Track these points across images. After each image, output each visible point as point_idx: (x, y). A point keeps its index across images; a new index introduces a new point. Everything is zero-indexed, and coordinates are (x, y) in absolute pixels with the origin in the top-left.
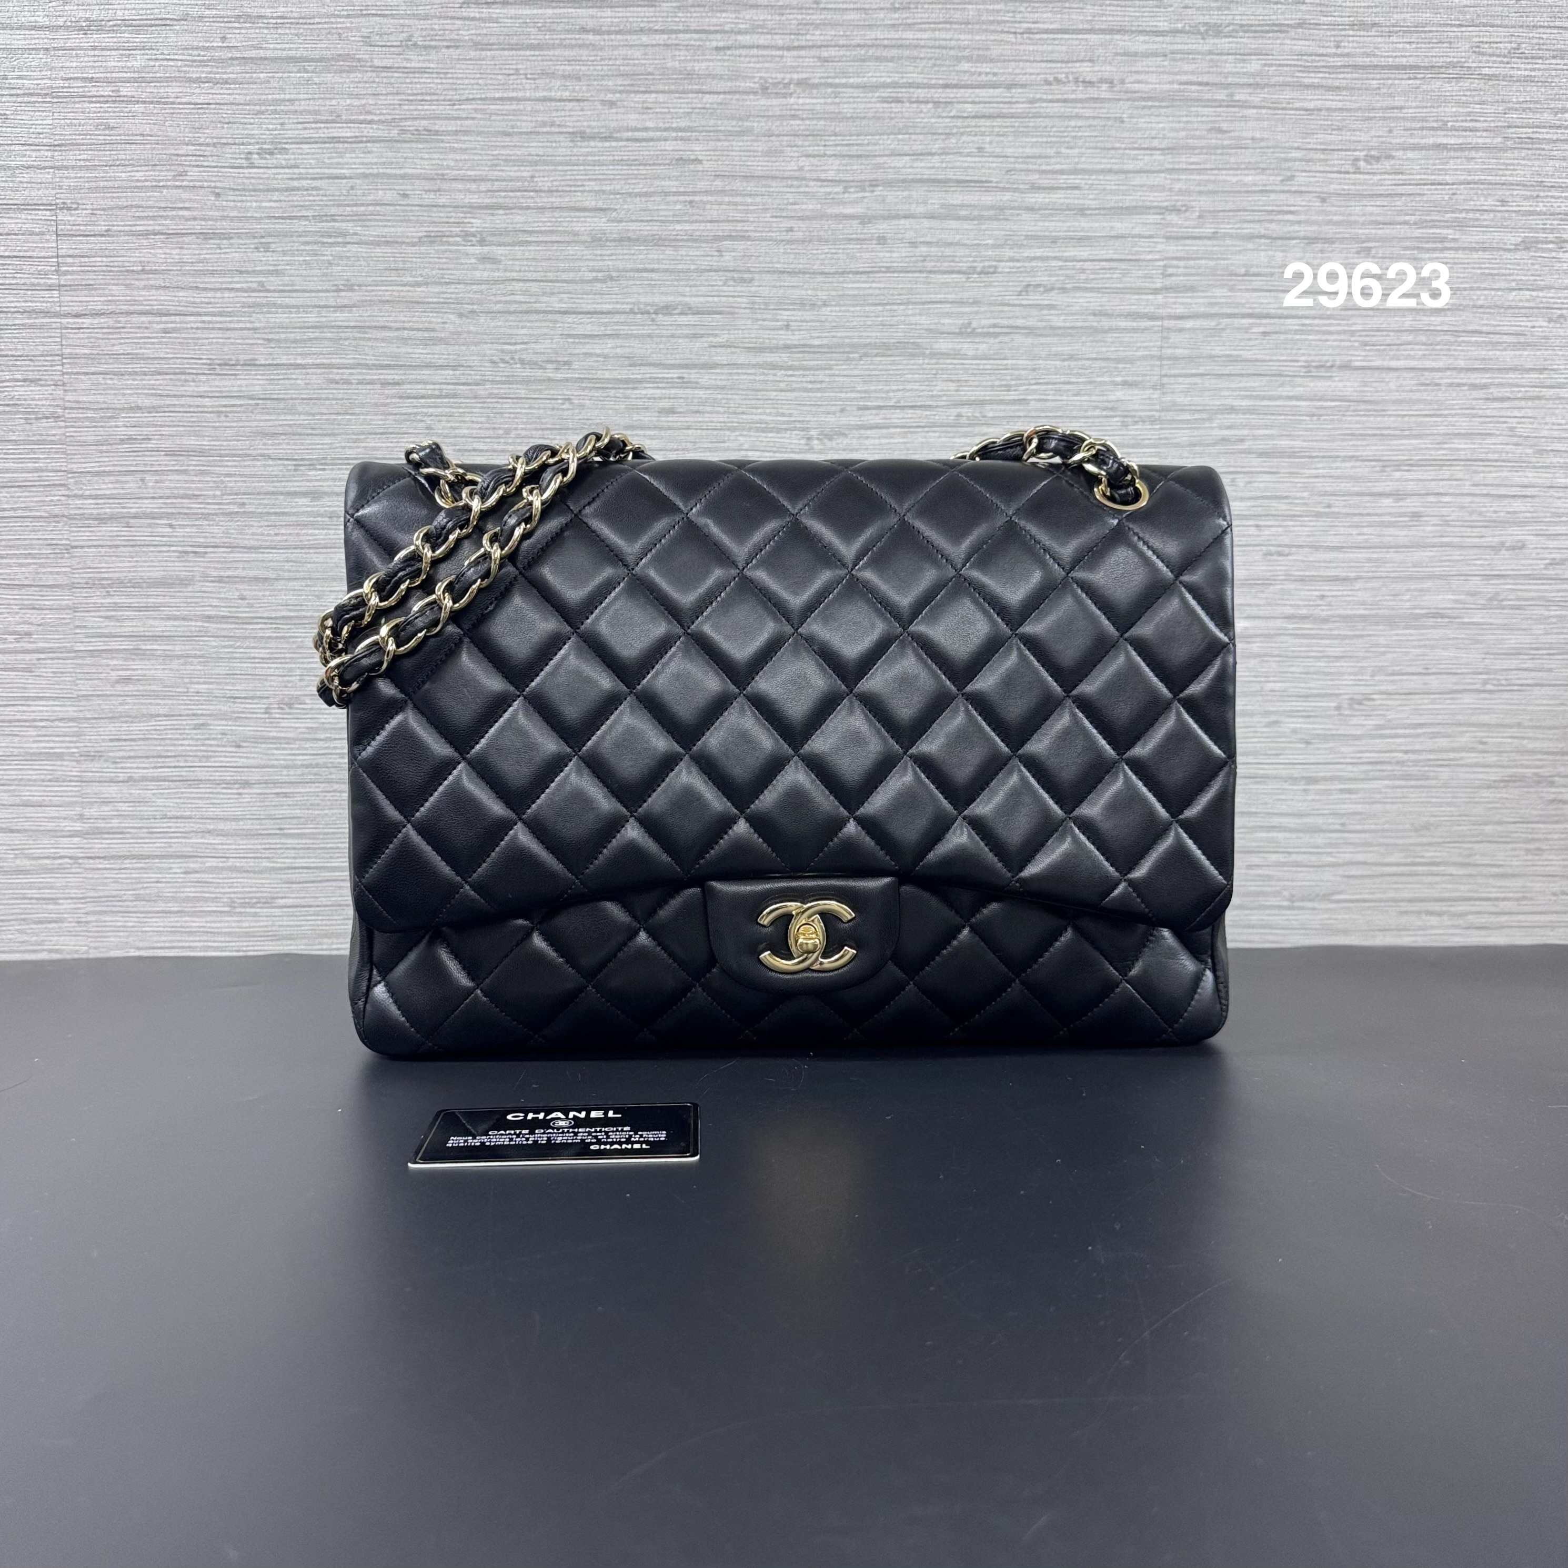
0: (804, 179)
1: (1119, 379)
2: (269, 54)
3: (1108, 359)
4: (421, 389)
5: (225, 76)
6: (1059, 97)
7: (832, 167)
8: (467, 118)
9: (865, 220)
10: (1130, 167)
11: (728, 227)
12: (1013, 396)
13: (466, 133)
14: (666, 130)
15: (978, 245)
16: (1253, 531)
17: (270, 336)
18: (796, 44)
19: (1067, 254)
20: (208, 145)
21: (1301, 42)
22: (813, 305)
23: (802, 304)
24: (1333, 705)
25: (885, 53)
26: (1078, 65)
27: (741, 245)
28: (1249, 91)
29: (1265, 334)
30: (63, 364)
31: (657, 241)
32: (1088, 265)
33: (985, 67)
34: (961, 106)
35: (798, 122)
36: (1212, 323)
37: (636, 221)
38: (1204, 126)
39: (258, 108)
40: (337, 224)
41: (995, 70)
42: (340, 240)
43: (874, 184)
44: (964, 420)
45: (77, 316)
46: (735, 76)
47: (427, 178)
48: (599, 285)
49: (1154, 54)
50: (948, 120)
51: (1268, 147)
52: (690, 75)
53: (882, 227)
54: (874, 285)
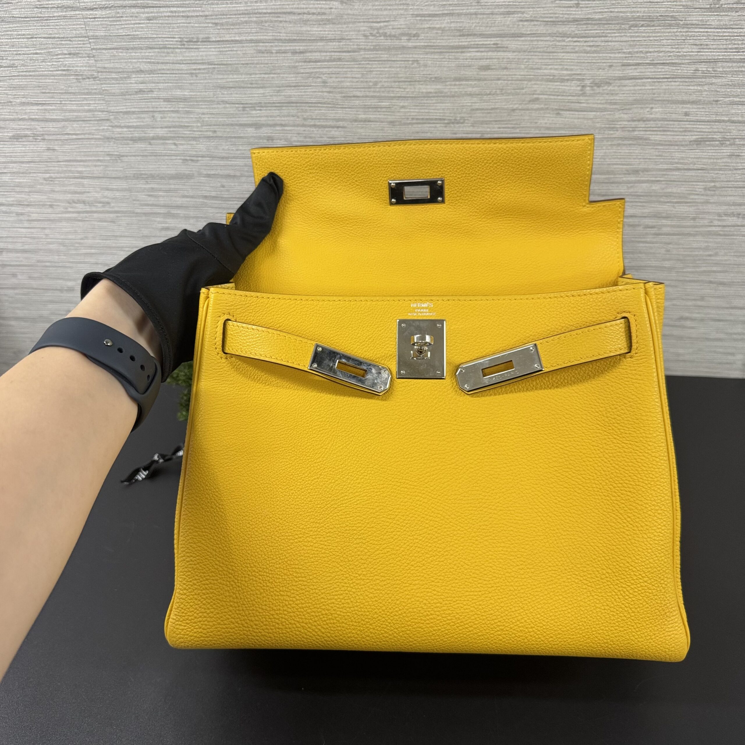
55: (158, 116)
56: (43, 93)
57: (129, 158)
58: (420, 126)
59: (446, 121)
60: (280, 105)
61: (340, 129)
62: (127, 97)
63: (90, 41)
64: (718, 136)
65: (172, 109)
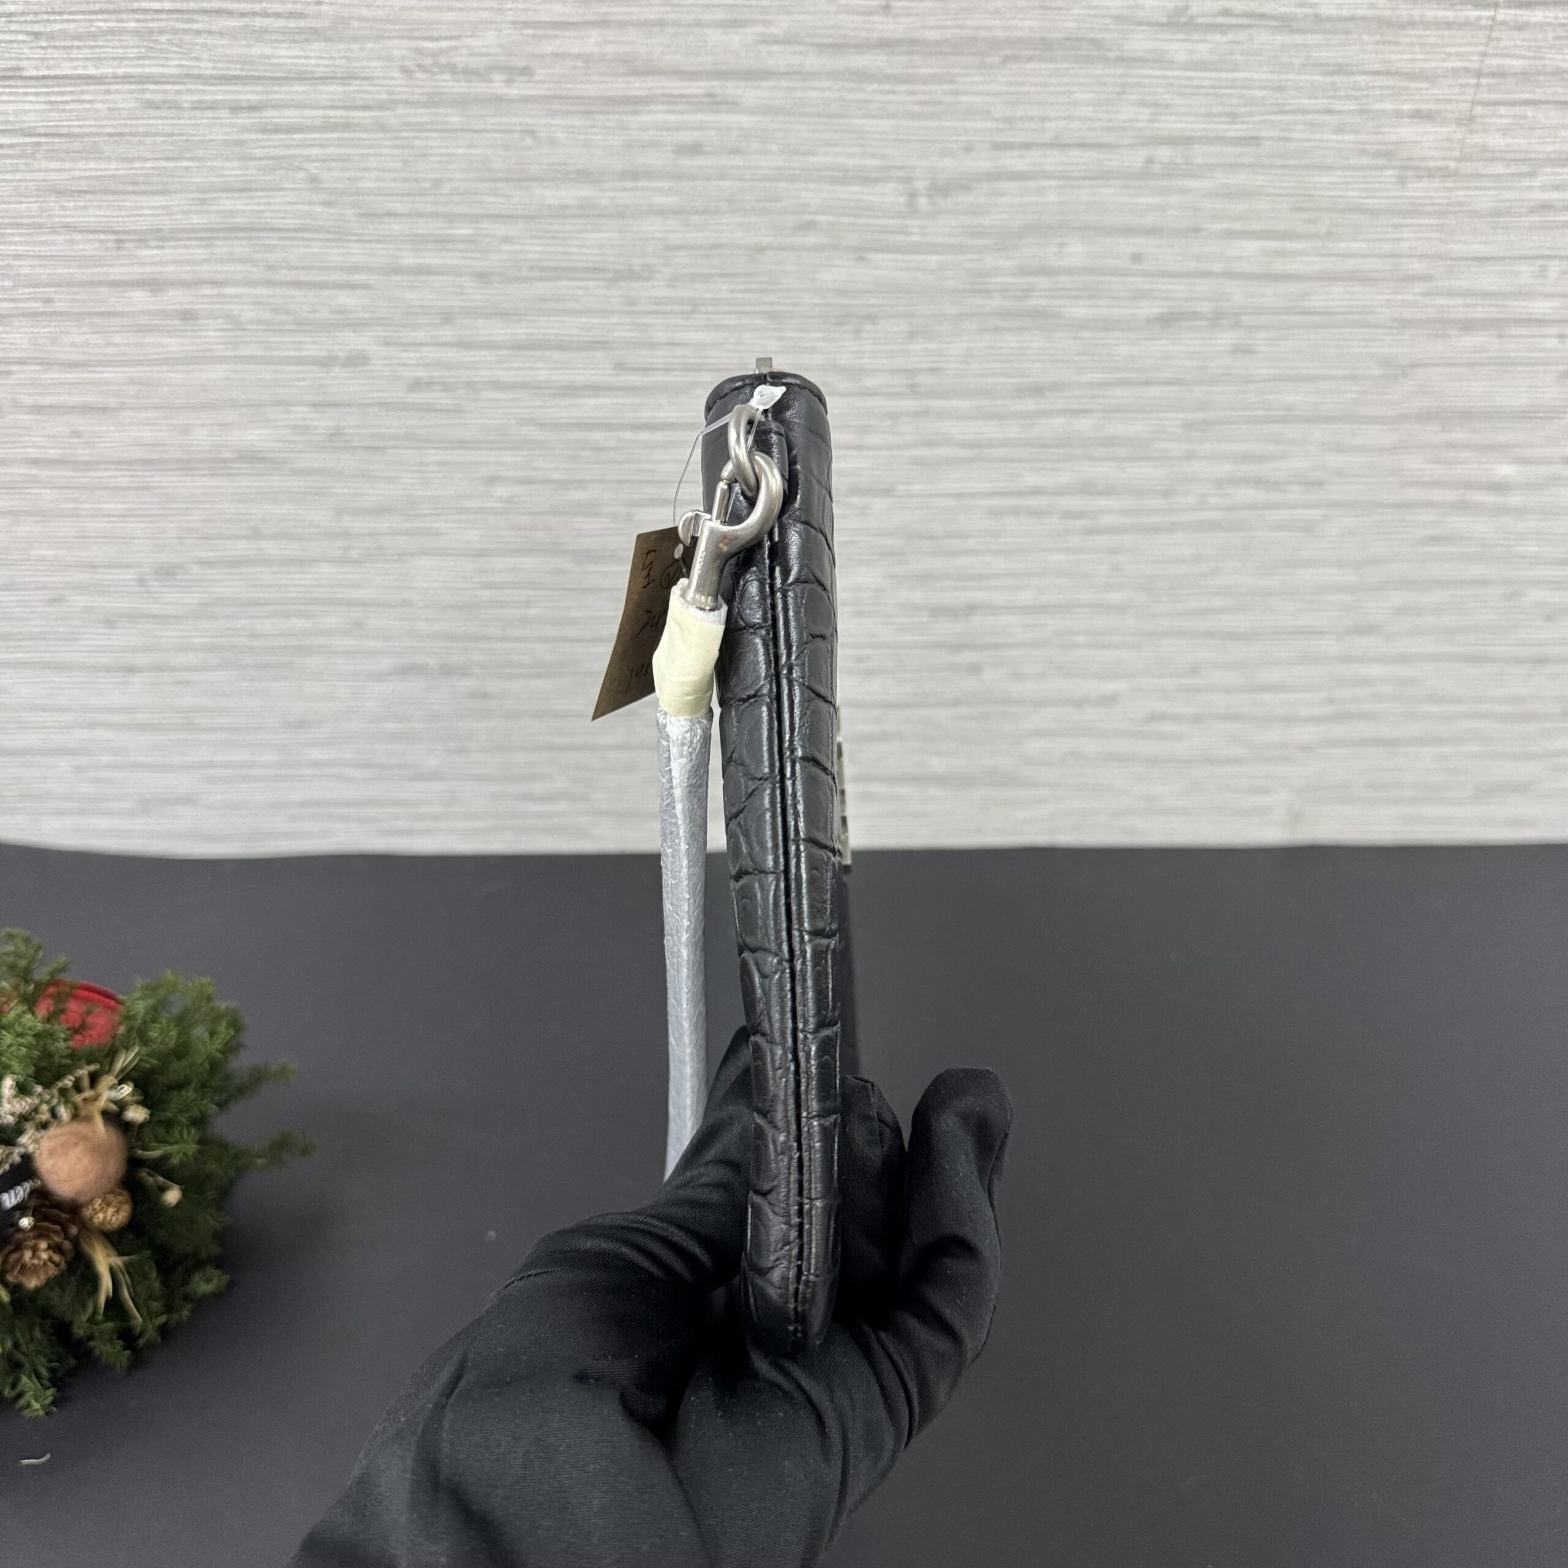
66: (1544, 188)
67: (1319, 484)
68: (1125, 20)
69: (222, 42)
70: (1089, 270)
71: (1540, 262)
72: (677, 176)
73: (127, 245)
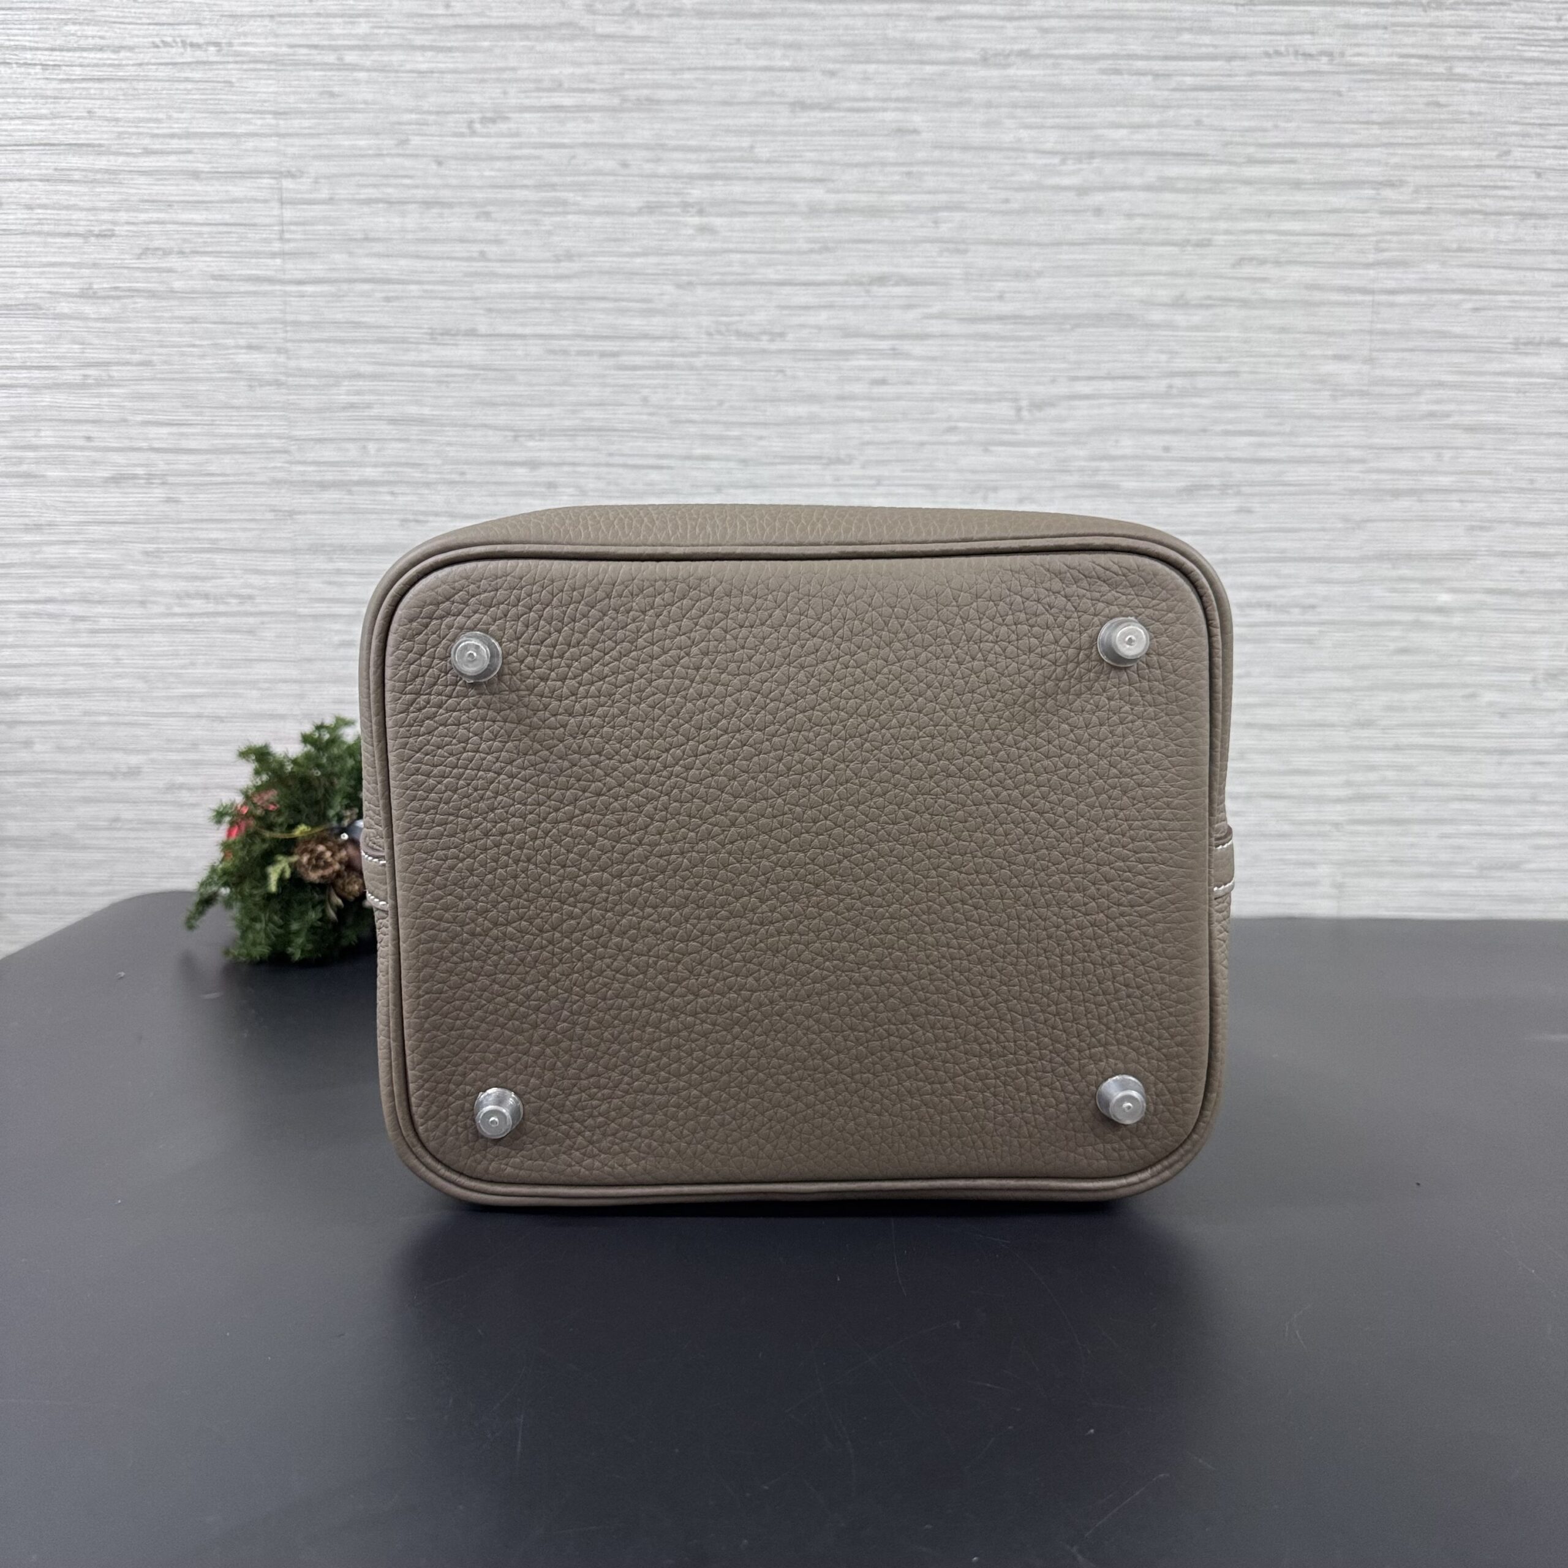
0: (1023, 150)
1: (1330, 353)
2: (494, 22)
3: (1319, 333)
4: (638, 360)
5: (449, 44)
6: (1278, 70)
7: (1050, 139)
8: (688, 88)
9: (1082, 191)
10: (1346, 140)
11: (943, 198)
12: (1223, 367)
13: (687, 101)
14: (885, 100)
15: (1193, 218)
16: (1457, 505)
17: (491, 306)
18: (1017, 14)
19: (1282, 228)
20: (429, 112)
21: (1522, 15)
22: (1028, 276)
23: (1017, 275)
24: (1528, 677)
25: (1108, 24)
26: (1298, 37)
27: (958, 216)
28: (1468, 64)
29: (1476, 310)
30: (286, 332)
31: (873, 212)
32: (1304, 239)
33: (1206, 39)
34: (1179, 78)
35: (1016, 94)
36: (1423, 298)
37: (854, 192)
38: (1425, 100)
39: (480, 76)
40: (558, 194)
41: (1215, 43)
42: (560, 209)
43: (1091, 155)
44: (1174, 391)
45: (300, 282)
46: (956, 46)
47: (647, 147)
48: (815, 257)
49: (1376, 26)
50: (1166, 93)
51: (1485, 122)
52: (911, 45)
53: (1098, 198)
54: (1086, 257)
55: (372, 447)
56: (188, 407)
57: (309, 516)
58: (786, 467)
59: (824, 461)
60: (571, 433)
61: (665, 471)
62: (328, 415)
63: (288, 328)
64: (1215, 481)
65: (397, 437)
66: (1427, 403)
67: (1313, 607)
68: (1148, 303)
69: (602, 316)
70: (1136, 457)
71: (1435, 451)
72: (871, 399)
73: (520, 439)
